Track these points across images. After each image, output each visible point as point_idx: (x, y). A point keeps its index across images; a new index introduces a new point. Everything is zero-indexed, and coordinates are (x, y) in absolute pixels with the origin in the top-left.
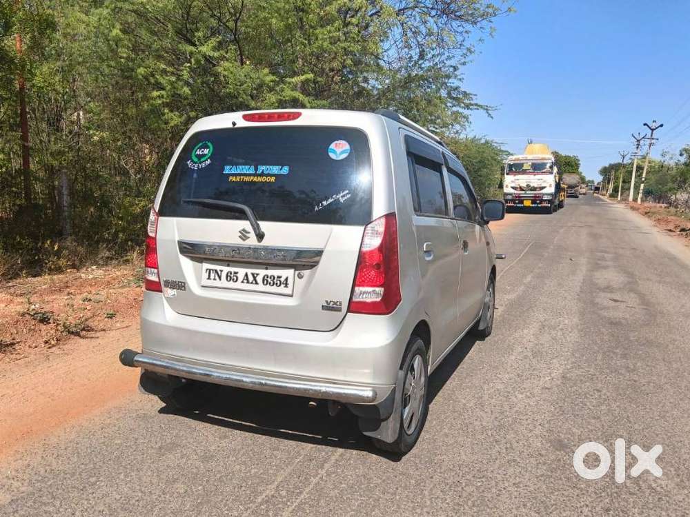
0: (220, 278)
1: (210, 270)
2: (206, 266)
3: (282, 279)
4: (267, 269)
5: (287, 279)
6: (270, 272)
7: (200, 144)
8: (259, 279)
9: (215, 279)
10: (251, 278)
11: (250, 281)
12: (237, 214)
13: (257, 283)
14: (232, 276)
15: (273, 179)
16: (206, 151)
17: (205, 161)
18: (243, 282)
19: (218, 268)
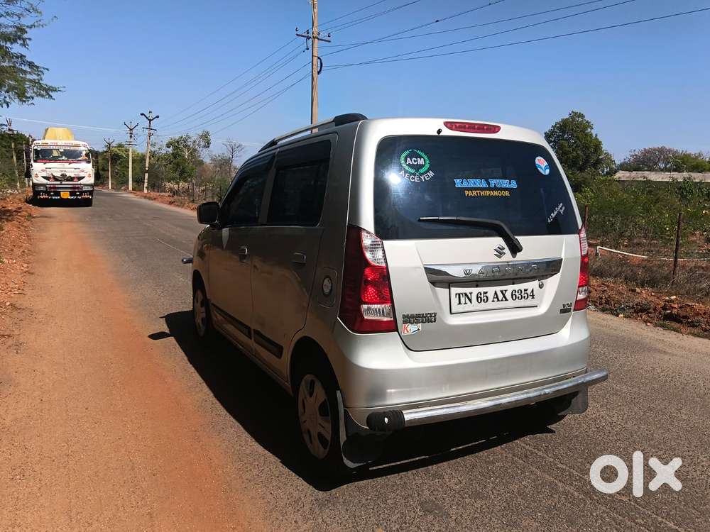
0: (470, 300)
1: (459, 295)
2: (455, 290)
3: (529, 292)
4: (513, 284)
5: (533, 291)
6: (517, 287)
7: (407, 152)
8: (508, 295)
9: (465, 303)
10: (500, 296)
11: (500, 299)
12: (487, 231)
13: (506, 300)
14: (482, 296)
15: (507, 193)
16: (421, 161)
17: (426, 172)
18: (493, 301)
19: (467, 290)
